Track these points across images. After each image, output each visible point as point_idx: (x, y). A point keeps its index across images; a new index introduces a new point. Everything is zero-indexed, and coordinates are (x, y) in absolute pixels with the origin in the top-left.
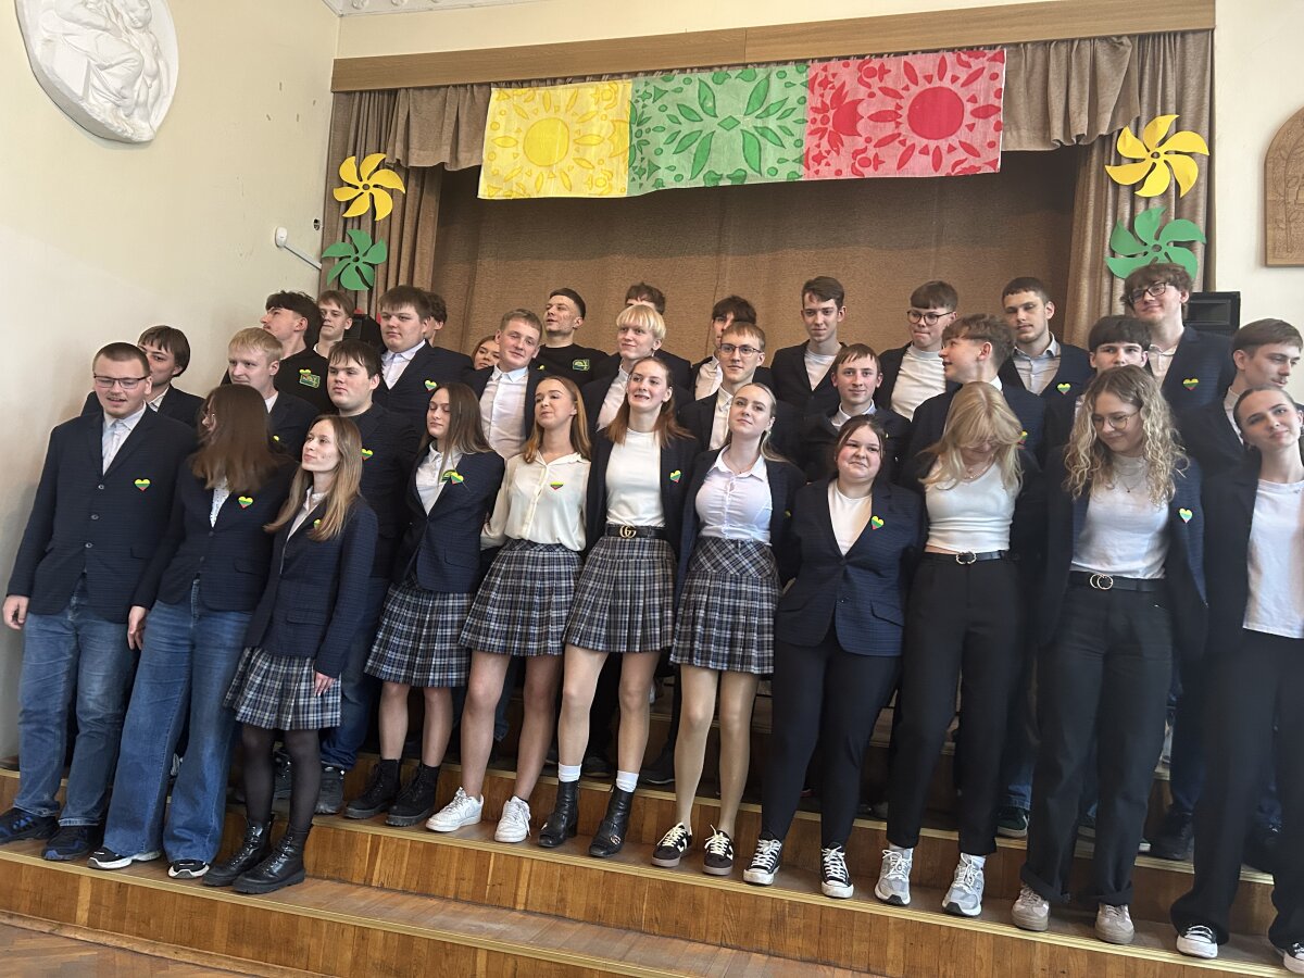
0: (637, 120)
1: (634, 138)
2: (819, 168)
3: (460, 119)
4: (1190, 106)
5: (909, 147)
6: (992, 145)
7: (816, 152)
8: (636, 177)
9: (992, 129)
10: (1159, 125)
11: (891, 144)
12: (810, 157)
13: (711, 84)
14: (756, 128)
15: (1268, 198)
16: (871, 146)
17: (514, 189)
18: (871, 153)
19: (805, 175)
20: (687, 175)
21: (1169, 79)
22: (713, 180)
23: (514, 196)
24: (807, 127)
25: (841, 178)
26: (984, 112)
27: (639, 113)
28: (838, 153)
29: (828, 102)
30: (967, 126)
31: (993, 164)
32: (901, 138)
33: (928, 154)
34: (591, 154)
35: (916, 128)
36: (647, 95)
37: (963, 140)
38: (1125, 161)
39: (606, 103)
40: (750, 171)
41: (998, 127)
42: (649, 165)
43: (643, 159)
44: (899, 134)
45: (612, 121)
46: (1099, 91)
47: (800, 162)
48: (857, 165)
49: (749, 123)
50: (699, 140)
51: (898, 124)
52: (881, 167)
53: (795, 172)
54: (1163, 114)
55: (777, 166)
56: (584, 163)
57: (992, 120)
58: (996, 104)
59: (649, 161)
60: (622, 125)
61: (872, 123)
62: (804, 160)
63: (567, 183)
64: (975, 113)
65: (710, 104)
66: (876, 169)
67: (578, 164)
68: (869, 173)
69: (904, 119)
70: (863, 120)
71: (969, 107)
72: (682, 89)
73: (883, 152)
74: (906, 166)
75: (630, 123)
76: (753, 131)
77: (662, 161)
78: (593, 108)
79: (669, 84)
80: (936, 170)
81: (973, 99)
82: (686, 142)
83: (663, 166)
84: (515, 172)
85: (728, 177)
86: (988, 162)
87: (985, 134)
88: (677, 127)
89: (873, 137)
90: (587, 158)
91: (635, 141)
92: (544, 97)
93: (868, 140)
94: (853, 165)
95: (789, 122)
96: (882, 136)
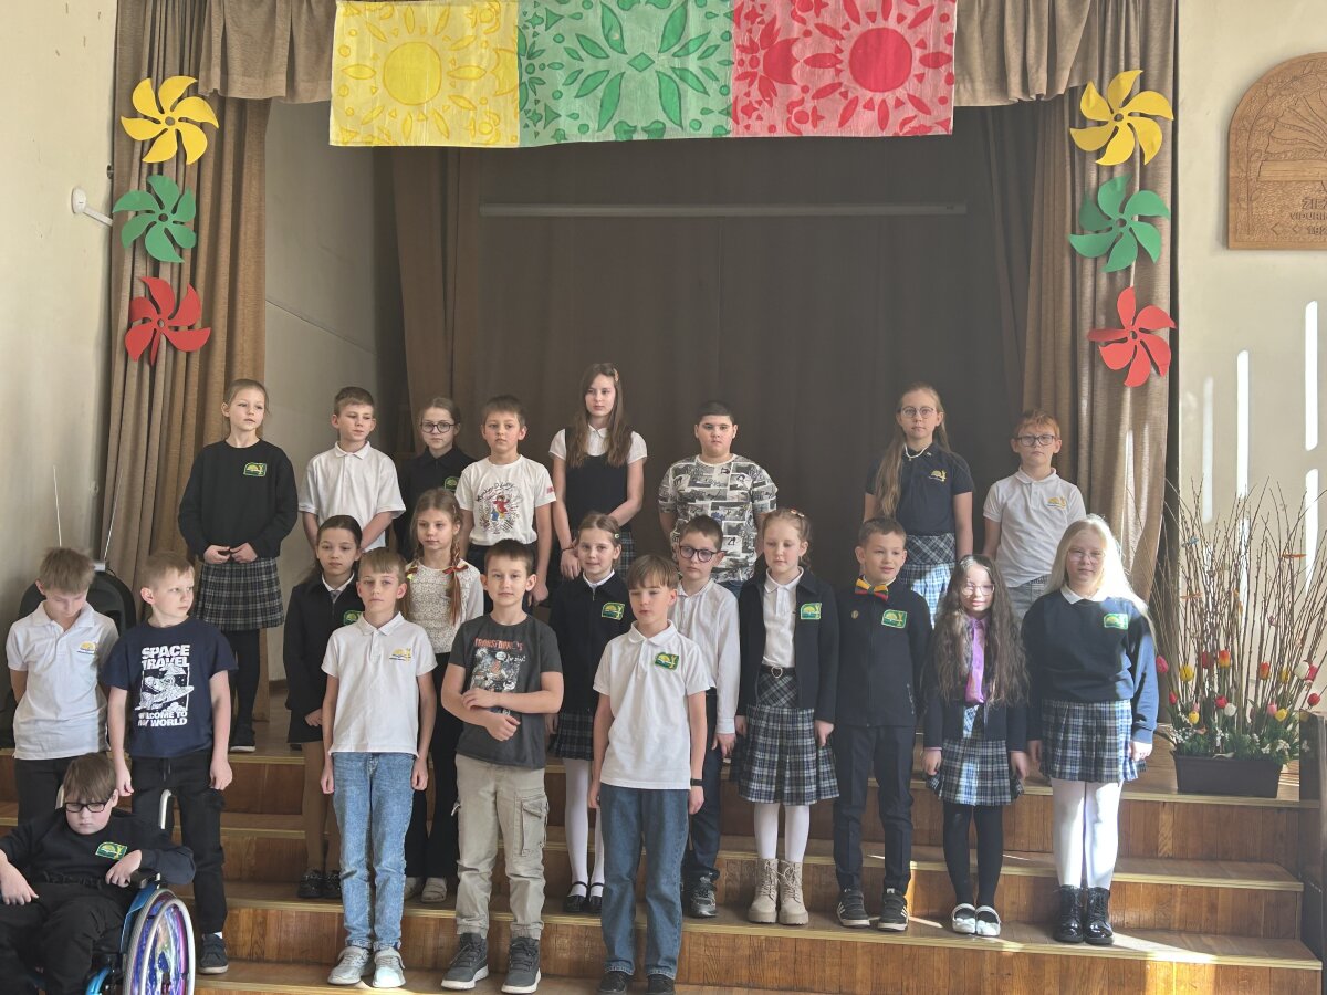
0: (527, 52)
1: (524, 73)
2: (750, 122)
3: (296, 40)
4: (1154, 61)
5: (851, 101)
6: (943, 101)
7: (745, 101)
8: (530, 123)
9: (943, 81)
10: (1123, 82)
11: (830, 97)
12: (739, 108)
13: (617, 10)
14: (673, 69)
15: (1231, 174)
16: (808, 97)
17: (376, 134)
18: (809, 106)
19: (733, 131)
20: (593, 125)
21: (1132, 29)
22: (625, 132)
23: (376, 143)
24: (733, 71)
25: (776, 135)
26: (935, 61)
27: (530, 41)
28: (771, 105)
29: (757, 40)
30: (916, 76)
31: (944, 124)
32: (843, 89)
33: (873, 109)
34: (470, 91)
35: (860, 78)
36: (536, 18)
37: (911, 93)
38: (1089, 124)
39: (485, 26)
40: (669, 124)
41: (950, 80)
42: (546, 110)
43: (537, 102)
44: (840, 84)
45: (496, 50)
46: (1058, 43)
47: (728, 114)
48: (793, 120)
49: (663, 62)
50: (605, 84)
51: (838, 72)
52: (821, 124)
53: (722, 126)
54: (1127, 68)
55: (700, 117)
56: (462, 103)
57: (943, 69)
58: (947, 52)
59: (546, 105)
60: (509, 55)
61: (808, 68)
62: (731, 112)
63: (443, 128)
64: (924, 61)
65: (617, 36)
66: (815, 126)
67: (454, 102)
68: (808, 130)
69: (844, 66)
70: (798, 65)
71: (918, 53)
72: (581, 14)
73: (822, 104)
74: (847, 124)
75: (519, 55)
76: (670, 73)
77: (562, 107)
78: (470, 32)
79: (564, 7)
80: (883, 128)
81: (922, 44)
82: (590, 84)
83: (562, 112)
84: (375, 114)
85: (645, 130)
86: (939, 122)
87: (936, 87)
88: (577, 65)
89: (810, 86)
90: (465, 96)
91: (526, 78)
92: (405, 15)
93: (805, 89)
94: (789, 119)
95: (712, 63)
96: (822, 85)
